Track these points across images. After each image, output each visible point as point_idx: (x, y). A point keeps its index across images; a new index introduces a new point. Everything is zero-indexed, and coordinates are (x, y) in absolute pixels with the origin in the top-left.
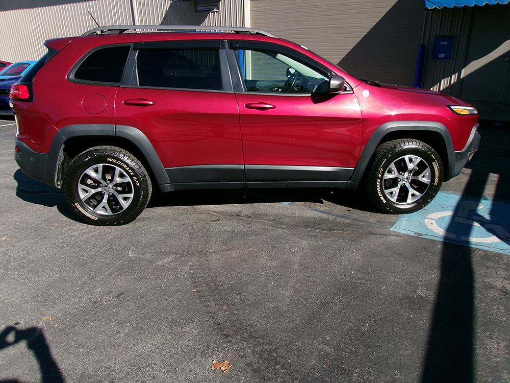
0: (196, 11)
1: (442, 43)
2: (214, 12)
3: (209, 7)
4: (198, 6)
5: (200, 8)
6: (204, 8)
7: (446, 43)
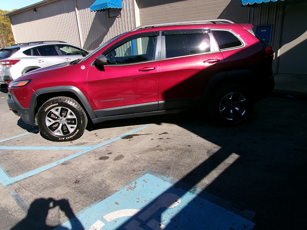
0: (109, 17)
1: (262, 31)
2: (119, 17)
3: (116, 14)
4: (110, 14)
5: (111, 15)
6: (113, 15)
7: (265, 30)
